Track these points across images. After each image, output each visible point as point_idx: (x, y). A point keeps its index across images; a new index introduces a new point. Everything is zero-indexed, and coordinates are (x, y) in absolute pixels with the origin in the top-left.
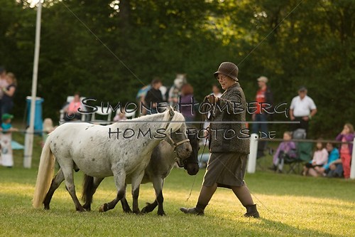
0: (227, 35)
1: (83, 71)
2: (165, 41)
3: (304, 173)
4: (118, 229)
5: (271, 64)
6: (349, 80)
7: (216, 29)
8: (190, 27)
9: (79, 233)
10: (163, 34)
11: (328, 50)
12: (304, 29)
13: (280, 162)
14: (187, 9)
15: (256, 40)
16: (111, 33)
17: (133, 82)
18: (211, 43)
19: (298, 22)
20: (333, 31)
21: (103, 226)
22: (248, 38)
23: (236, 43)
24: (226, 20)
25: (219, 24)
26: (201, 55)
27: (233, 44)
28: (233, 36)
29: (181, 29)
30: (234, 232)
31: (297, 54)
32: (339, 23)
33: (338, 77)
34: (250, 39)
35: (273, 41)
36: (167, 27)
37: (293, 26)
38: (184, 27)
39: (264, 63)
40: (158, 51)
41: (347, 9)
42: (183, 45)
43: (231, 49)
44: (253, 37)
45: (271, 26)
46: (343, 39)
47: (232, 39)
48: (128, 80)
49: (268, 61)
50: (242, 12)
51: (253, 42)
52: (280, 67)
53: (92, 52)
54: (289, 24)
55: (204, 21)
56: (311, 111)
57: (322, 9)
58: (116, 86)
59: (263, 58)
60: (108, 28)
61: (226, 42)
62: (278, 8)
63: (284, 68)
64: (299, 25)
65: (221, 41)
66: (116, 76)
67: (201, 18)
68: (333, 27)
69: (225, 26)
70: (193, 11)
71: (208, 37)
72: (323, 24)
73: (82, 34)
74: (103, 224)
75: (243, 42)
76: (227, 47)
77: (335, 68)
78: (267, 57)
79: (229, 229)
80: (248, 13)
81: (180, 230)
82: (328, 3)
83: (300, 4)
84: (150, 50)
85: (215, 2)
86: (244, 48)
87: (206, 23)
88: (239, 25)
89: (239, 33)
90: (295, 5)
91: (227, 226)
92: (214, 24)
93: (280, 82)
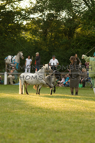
0: (29, 38)
2: (7, 40)
5: (44, 48)
6: (72, 53)
7: (25, 36)
8: (16, 35)
10: (6, 38)
11: (64, 42)
12: (56, 35)
14: (15, 29)
15: (39, 40)
18: (23, 41)
20: (66, 36)
22: (36, 39)
24: (28, 33)
25: (26, 34)
27: (31, 41)
28: (31, 38)
29: (13, 36)
31: (53, 44)
32: (68, 33)
33: (68, 52)
34: (37, 39)
35: (45, 40)
36: (8, 35)
37: (52, 35)
40: (5, 44)
41: (70, 28)
42: (13, 42)
44: (38, 38)
45: (44, 35)
46: (69, 39)
50: (34, 30)
51: (38, 40)
52: (47, 49)
54: (50, 34)
56: (57, 64)
57: (62, 28)
61: (28, 40)
62: (46, 28)
63: (49, 49)
64: (54, 34)
67: (19, 32)
68: (66, 34)
69: (28, 35)
70: (17, 30)
71: (22, 39)
72: (62, 33)
75: (34, 40)
76: (29, 42)
77: (67, 49)
78: (43, 45)
79: (31, 106)
80: (36, 30)
81: (14, 107)
82: (64, 26)
83: (54, 27)
84: (2, 44)
85: (25, 26)
86: (35, 43)
87: (21, 34)
88: (33, 34)
89: (33, 37)
90: (52, 27)
91: (30, 105)
92: (24, 34)
93: (48, 54)
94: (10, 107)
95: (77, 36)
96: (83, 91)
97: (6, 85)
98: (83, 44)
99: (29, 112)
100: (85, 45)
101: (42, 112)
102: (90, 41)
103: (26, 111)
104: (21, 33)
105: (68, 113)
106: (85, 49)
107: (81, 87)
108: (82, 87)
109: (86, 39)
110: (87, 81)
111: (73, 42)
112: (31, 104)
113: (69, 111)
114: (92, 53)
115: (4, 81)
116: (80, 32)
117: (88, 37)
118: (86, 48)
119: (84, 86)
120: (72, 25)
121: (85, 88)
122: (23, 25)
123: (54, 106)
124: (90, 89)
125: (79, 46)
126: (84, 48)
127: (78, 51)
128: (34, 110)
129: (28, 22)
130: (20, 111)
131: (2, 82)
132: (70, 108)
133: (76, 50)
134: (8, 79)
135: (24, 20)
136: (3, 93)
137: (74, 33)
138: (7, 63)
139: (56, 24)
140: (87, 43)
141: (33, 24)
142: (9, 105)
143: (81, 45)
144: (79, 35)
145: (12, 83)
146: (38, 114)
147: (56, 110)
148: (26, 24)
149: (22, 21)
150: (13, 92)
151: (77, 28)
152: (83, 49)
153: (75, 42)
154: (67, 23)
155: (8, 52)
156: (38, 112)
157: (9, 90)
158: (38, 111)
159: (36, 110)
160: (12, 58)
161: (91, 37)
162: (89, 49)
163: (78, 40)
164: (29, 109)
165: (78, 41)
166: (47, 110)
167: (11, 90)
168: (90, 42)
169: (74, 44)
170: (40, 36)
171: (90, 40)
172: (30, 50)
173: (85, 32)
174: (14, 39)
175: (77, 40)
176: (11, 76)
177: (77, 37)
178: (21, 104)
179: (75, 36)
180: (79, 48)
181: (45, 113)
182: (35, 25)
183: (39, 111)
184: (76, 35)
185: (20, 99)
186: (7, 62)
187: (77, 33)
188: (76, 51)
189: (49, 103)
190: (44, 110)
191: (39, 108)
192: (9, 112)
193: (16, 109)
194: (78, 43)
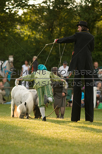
0: (27, 35)
3: (68, 106)
7: (21, 32)
8: (7, 30)
12: (66, 31)
14: (6, 21)
15: (42, 37)
18: (18, 38)
19: (63, 28)
22: (38, 36)
23: (31, 39)
24: (26, 27)
25: (22, 29)
26: (13, 45)
27: (30, 39)
28: (29, 35)
29: (3, 32)
30: (36, 138)
34: (39, 37)
37: (60, 30)
38: (4, 31)
41: (88, 21)
42: (4, 40)
43: (29, 42)
44: (40, 35)
45: (49, 30)
47: (29, 37)
50: (34, 23)
51: (40, 38)
52: (54, 51)
54: (58, 29)
55: (14, 28)
57: (75, 21)
61: (26, 38)
62: (53, 21)
64: (64, 29)
65: (23, 38)
67: (13, 26)
69: (26, 30)
70: (9, 22)
71: (17, 36)
75: (35, 38)
76: (27, 41)
79: (34, 136)
80: (37, 23)
81: (8, 137)
82: (78, 18)
83: (64, 18)
85: (20, 17)
86: (36, 41)
88: (33, 30)
89: (33, 34)
90: (61, 19)
91: (32, 135)
92: (20, 29)
93: (55, 59)
94: (2, 137)
95: (97, 32)
101: (50, 144)
104: (15, 26)
105: (89, 147)
112: (33, 133)
113: (90, 143)
120: (91, 16)
122: (18, 15)
123: (67, 136)
127: (99, 55)
128: (38, 142)
129: (25, 11)
130: (17, 142)
133: (96, 53)
135: (20, 8)
137: (93, 27)
139: (66, 15)
141: (33, 14)
146: (45, 147)
147: (70, 141)
148: (22, 15)
149: (17, 10)
151: (98, 21)
154: (83, 14)
156: (44, 144)
158: (44, 143)
159: (41, 142)
160: (2, 64)
164: (30, 139)
165: (100, 40)
166: (57, 142)
170: (43, 32)
174: (5, 36)
177: (97, 34)
181: (55, 147)
182: (36, 15)
183: (45, 143)
184: (96, 31)
185: (15, 124)
187: (98, 28)
188: (95, 54)
189: (59, 131)
190: (53, 142)
191: (46, 139)
192: (2, 144)
193: (11, 140)
194: (100, 44)
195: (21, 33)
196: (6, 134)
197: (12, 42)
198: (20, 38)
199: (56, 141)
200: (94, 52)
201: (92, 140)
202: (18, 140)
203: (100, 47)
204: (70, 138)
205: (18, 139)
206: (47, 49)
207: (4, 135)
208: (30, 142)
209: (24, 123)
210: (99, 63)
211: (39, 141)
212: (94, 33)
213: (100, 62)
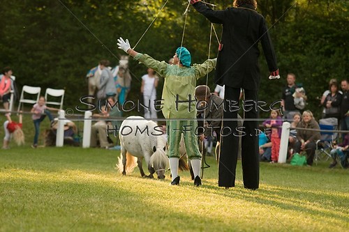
0: (159, 18)
1: (12, 50)
2: (96, 21)
4: (46, 209)
5: (201, 47)
7: (148, 11)
8: (121, 8)
9: (7, 213)
10: (94, 14)
13: (209, 146)
15: (186, 23)
16: (42, 12)
17: (63, 62)
21: (31, 206)
22: (179, 21)
23: (168, 25)
24: (158, 3)
25: (151, 6)
27: (165, 26)
28: (164, 18)
29: (112, 10)
30: (162, 214)
32: (271, 7)
34: (182, 21)
36: (98, 7)
38: (115, 8)
39: (195, 46)
42: (114, 25)
43: (162, 31)
44: (184, 19)
46: (274, 24)
47: (164, 21)
48: (58, 60)
49: (199, 44)
51: (184, 25)
53: (22, 31)
55: (136, 3)
58: (46, 65)
59: (195, 41)
60: (39, 7)
61: (157, 24)
66: (45, 56)
68: (265, 12)
69: (158, 9)
71: (139, 18)
73: (12, 12)
74: (31, 204)
75: (174, 24)
76: (159, 30)
78: (199, 40)
79: (158, 211)
81: (109, 211)
84: (81, 31)
86: (176, 31)
87: (138, 4)
88: (171, 8)
89: (171, 15)
91: (156, 208)
92: (146, 6)
94: (97, 211)
95: (296, 16)
96: (308, 175)
97: (87, 149)
98: (312, 41)
99: (150, 227)
100: (317, 45)
101: (189, 228)
102: (335, 32)
103: (144, 224)
104: (136, 0)
106: (318, 54)
107: (301, 165)
108: (304, 164)
109: (322, 28)
110: (320, 146)
111: (285, 35)
112: (159, 206)
114: (337, 69)
115: (82, 138)
116: (306, 6)
117: (328, 22)
118: (322, 53)
119: (310, 162)
121: (313, 168)
123: (224, 213)
124: (327, 170)
125: (301, 47)
126: (316, 51)
127: (297, 62)
128: (165, 222)
130: (125, 221)
131: (76, 139)
132: (269, 220)
133: (291, 56)
134: (95, 133)
136: (78, 171)
137: (288, 6)
138: (92, 87)
140: (325, 38)
142: (96, 206)
143: (307, 43)
144: (303, 14)
145: (104, 143)
147: (227, 224)
150: (106, 170)
152: (311, 55)
153: (289, 34)
155: (98, 55)
156: (176, 227)
157: (97, 163)
158: (176, 224)
159: (172, 222)
161: (337, 22)
162: (330, 57)
163: (299, 28)
164: (151, 217)
165: (300, 31)
166: (203, 224)
167: (102, 163)
168: (334, 35)
169: (286, 40)
171: (335, 29)
172: (161, 53)
173: (320, 5)
174: (118, 19)
175: (295, 28)
176: (101, 124)
177: (296, 20)
178: (128, 203)
179: (292, 17)
180: (302, 52)
183: (179, 224)
184: (294, 14)
185: (126, 188)
186: (93, 82)
187: (297, 9)
188: (291, 60)
189: (210, 204)
190: (195, 224)
191: (181, 217)
192: (95, 224)
193: (115, 217)
194: (300, 39)
195: (147, 14)
196: (106, 206)
197: (129, 31)
198: (145, 23)
199: (202, 222)
200: (288, 55)
201: (272, 222)
202: (127, 216)
203: (301, 45)
204: (228, 218)
205: (129, 215)
206: (197, 45)
207: (102, 207)
208: (149, 222)
209: (144, 186)
210: (297, 77)
211: (167, 221)
212: (289, 19)
213: (299, 74)
